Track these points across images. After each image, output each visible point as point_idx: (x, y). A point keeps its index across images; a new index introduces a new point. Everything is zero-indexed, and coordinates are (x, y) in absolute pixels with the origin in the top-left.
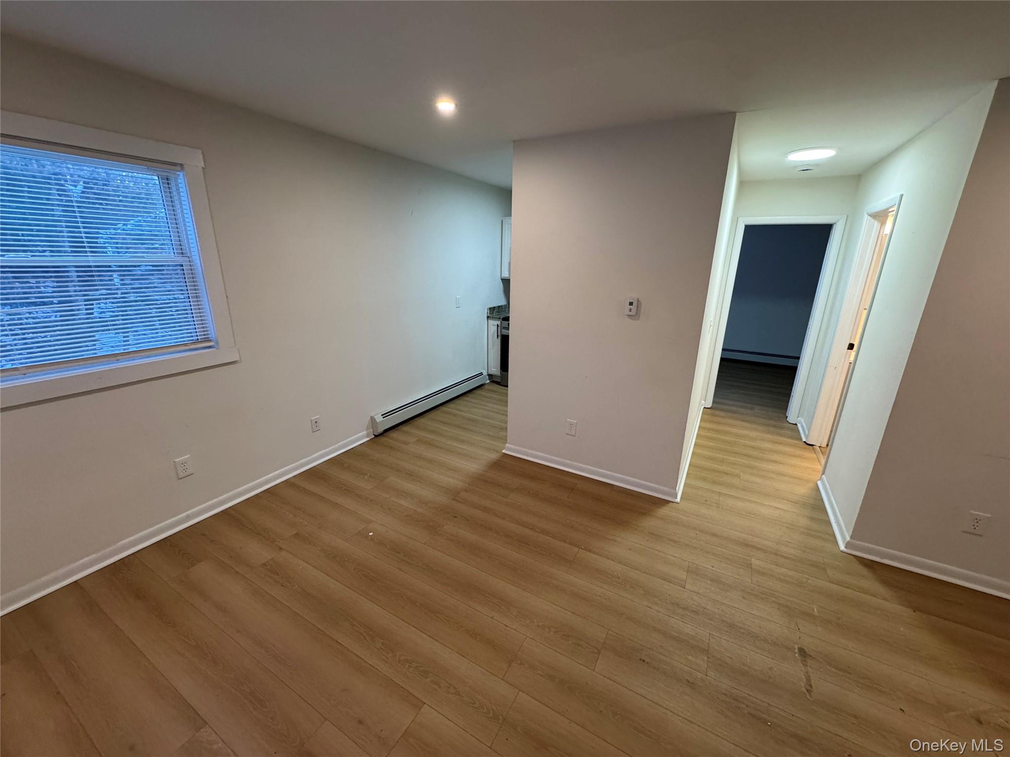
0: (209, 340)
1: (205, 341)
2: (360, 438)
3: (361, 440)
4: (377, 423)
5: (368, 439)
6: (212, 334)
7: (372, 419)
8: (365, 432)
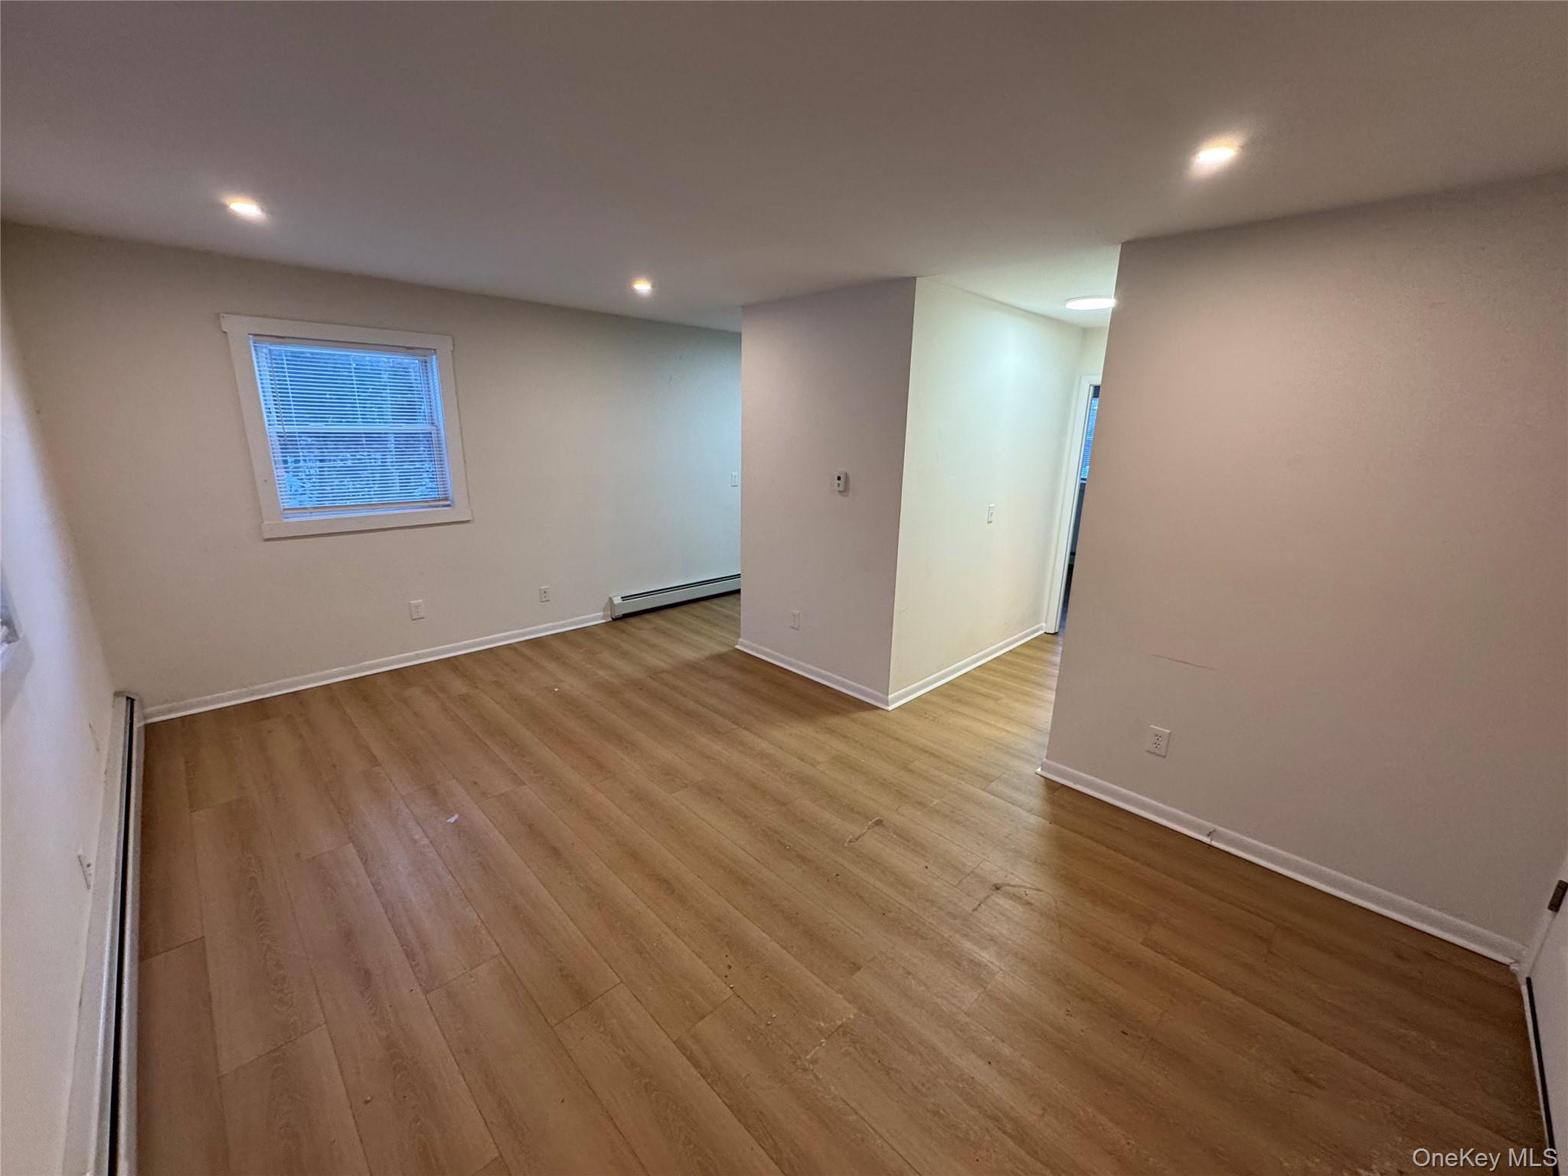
0: (446, 499)
1: (445, 501)
2: (595, 618)
3: (596, 620)
4: (614, 605)
5: (604, 621)
6: (450, 495)
7: (611, 599)
8: (601, 614)
